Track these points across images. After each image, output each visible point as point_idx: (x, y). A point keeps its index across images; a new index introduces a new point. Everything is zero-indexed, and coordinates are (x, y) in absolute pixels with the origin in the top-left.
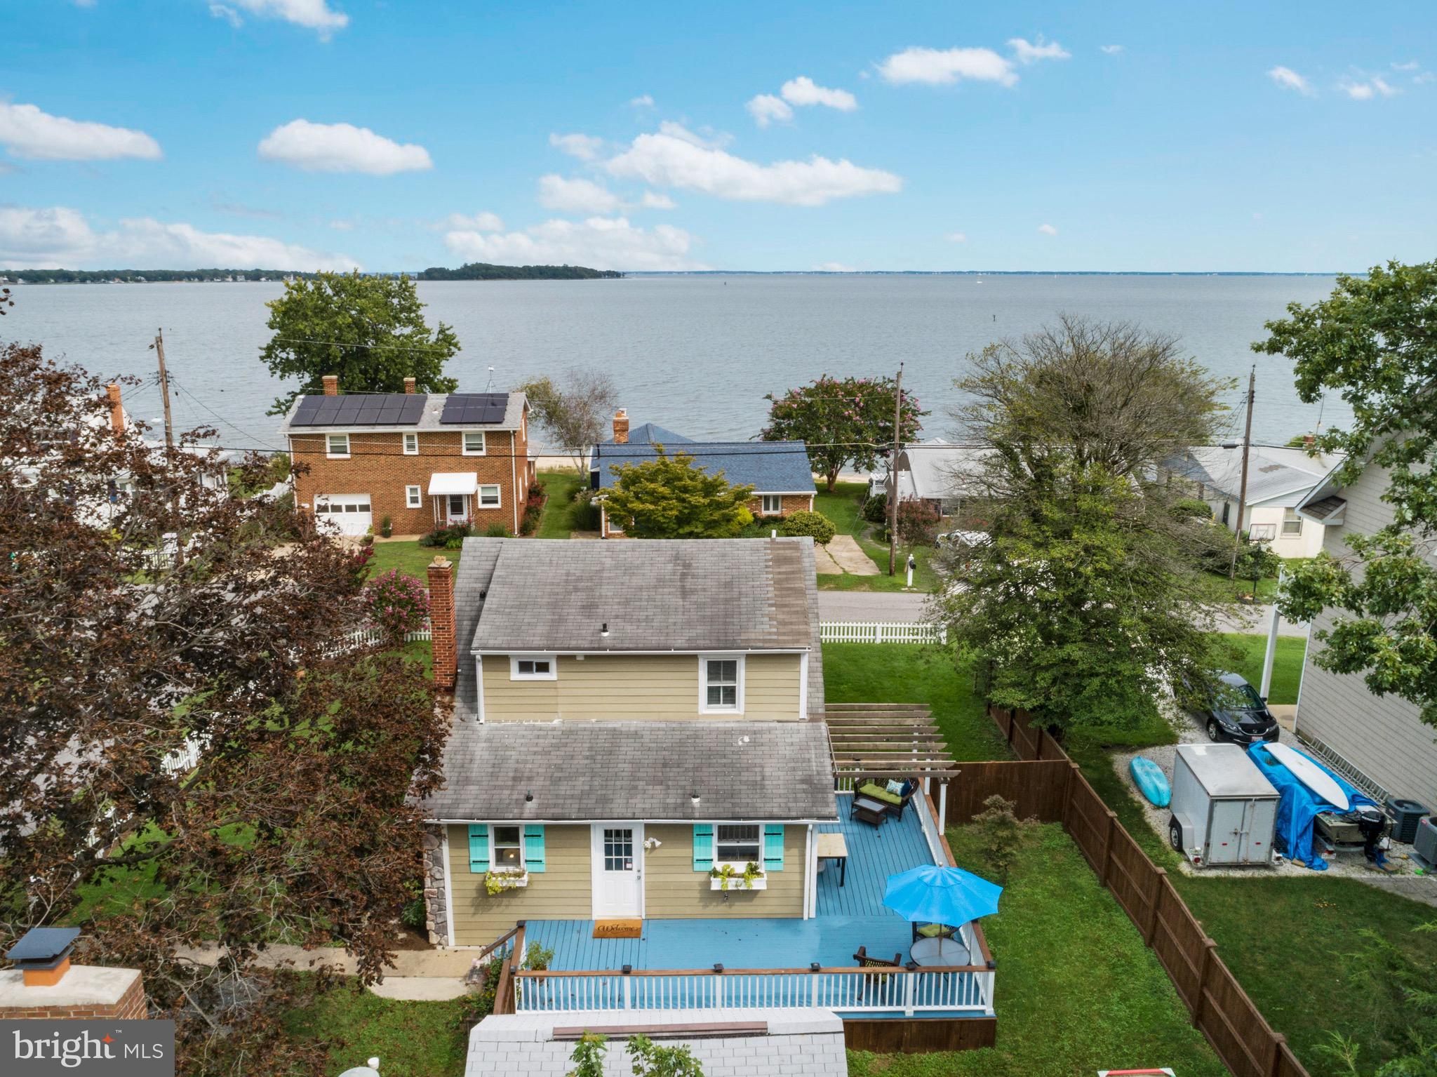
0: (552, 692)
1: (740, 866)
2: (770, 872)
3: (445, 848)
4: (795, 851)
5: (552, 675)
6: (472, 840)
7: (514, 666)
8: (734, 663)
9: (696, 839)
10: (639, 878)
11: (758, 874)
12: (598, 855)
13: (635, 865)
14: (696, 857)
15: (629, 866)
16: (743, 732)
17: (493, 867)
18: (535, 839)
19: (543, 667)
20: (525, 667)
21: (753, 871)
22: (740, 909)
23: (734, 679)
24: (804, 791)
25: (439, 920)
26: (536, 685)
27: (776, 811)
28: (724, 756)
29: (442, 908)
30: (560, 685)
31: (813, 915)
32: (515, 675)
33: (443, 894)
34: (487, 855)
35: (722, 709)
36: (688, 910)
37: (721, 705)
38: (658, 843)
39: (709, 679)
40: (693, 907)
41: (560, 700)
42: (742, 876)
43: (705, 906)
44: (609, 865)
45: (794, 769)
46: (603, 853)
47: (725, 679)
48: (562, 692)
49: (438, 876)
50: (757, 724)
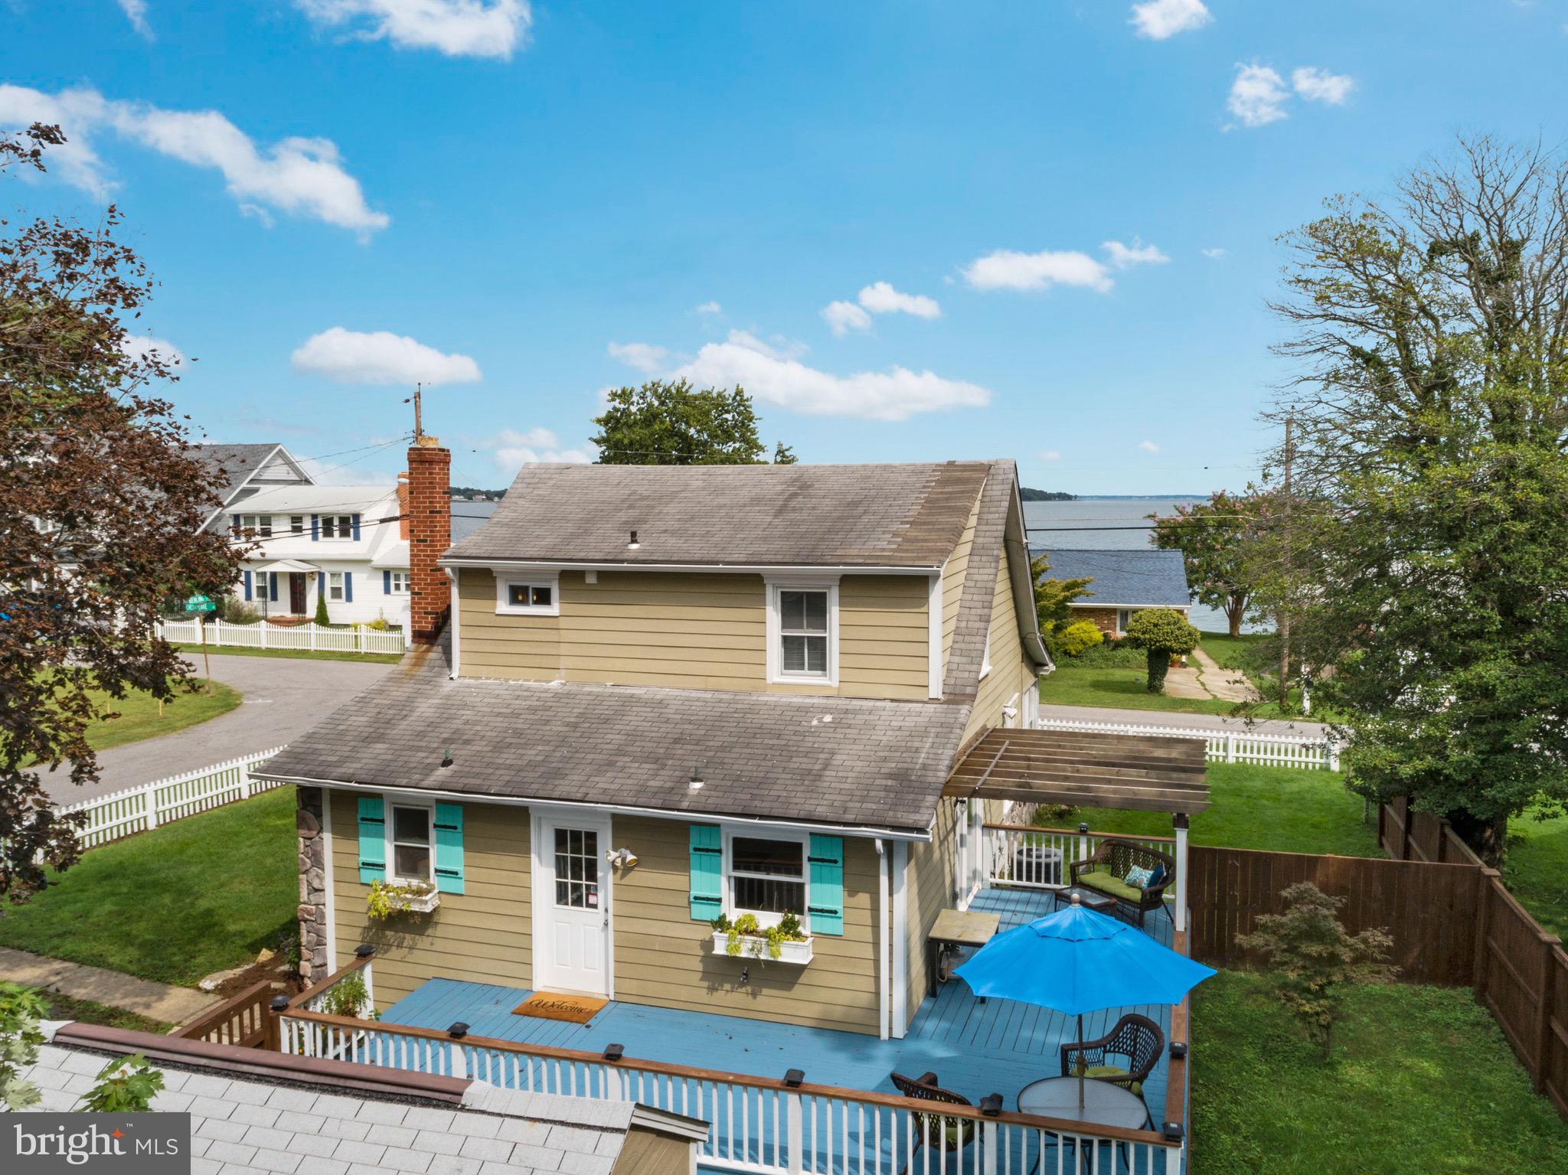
0: (552, 636)
1: (769, 920)
2: (819, 935)
3: (327, 837)
4: (863, 899)
5: (554, 609)
6: (362, 827)
7: (503, 591)
8: (822, 597)
9: (694, 858)
10: (606, 924)
11: (797, 935)
12: (543, 876)
13: (599, 899)
14: (694, 893)
15: (592, 900)
16: (826, 710)
17: (390, 876)
18: (449, 833)
19: (543, 597)
20: (518, 595)
21: (789, 928)
22: (771, 1001)
23: (823, 626)
24: (886, 789)
25: (318, 961)
26: (531, 622)
27: (822, 811)
28: (779, 736)
29: (321, 942)
30: (563, 623)
31: (899, 1032)
32: (503, 606)
33: (322, 916)
34: (382, 855)
35: (806, 678)
36: (684, 994)
37: (806, 671)
38: (630, 857)
39: (784, 626)
40: (692, 989)
41: (564, 649)
42: (766, 934)
43: (712, 989)
44: (561, 897)
45: (885, 759)
46: (553, 871)
47: (810, 626)
48: (566, 636)
49: (316, 884)
50: (854, 702)
